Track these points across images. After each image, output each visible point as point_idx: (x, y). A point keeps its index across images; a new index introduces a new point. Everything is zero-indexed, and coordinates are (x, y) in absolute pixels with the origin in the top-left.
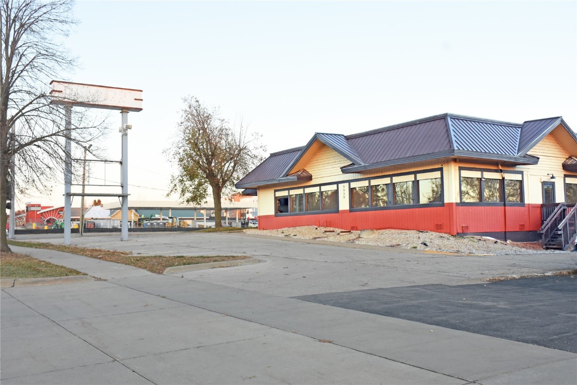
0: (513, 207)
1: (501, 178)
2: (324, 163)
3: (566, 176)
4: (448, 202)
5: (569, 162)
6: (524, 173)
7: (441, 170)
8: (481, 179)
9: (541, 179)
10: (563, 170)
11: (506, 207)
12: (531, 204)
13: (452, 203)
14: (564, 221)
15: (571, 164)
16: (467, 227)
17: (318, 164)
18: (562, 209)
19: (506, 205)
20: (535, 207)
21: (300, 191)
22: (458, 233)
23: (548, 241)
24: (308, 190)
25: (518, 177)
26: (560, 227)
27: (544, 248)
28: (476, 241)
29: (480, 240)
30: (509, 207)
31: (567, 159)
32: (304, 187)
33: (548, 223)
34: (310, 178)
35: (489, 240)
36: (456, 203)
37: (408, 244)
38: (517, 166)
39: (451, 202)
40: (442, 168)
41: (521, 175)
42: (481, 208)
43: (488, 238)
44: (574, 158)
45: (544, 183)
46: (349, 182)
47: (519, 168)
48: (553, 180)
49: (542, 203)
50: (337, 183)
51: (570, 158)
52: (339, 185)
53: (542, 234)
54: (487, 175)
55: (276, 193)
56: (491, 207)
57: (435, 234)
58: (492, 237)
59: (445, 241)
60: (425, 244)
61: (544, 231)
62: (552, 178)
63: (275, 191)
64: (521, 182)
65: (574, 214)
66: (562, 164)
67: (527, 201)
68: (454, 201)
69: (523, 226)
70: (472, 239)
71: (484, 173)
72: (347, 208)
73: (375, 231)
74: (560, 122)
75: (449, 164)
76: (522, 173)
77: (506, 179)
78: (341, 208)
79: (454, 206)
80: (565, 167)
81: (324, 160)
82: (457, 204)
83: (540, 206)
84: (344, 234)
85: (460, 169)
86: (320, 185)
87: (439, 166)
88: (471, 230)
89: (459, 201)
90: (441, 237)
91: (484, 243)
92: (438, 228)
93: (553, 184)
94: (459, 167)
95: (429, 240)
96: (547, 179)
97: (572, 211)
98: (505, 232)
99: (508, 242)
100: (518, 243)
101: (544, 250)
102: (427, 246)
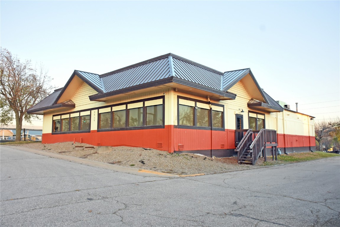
0: (217, 131)
1: (209, 109)
2: (83, 95)
3: (249, 112)
4: (168, 125)
5: (252, 102)
6: (225, 107)
7: (163, 97)
8: (194, 107)
9: (235, 112)
10: (247, 108)
11: (212, 131)
12: (229, 129)
13: (171, 126)
14: (253, 143)
15: (253, 103)
16: (182, 146)
17: (79, 96)
18: (250, 134)
19: (212, 129)
20: (230, 131)
21: (67, 116)
22: (175, 151)
23: (242, 158)
24: (72, 115)
25: (220, 109)
26: (251, 147)
27: (239, 163)
28: (189, 158)
29: (192, 157)
30: (214, 131)
31: (250, 100)
32: (70, 113)
33: (241, 144)
34: (74, 106)
35: (200, 156)
36: (174, 125)
37: (128, 161)
38: (220, 101)
39: (169, 124)
40: (164, 96)
41: (223, 108)
42: (194, 131)
43: (199, 155)
44: (255, 100)
45: (237, 115)
46: (98, 108)
47: (221, 102)
48: (242, 113)
49: (235, 129)
50: (91, 110)
51: (252, 99)
52: (92, 111)
53: (238, 152)
54: (199, 105)
55: (54, 117)
56: (201, 130)
57: (156, 151)
58: (202, 154)
59: (163, 159)
60: (143, 162)
61: (238, 150)
62: (242, 112)
63: (54, 116)
64: (223, 113)
65: (260, 137)
66: (248, 104)
67: (226, 128)
68: (172, 124)
69: (223, 145)
70: (186, 156)
71: (197, 103)
72: (96, 129)
73: (109, 148)
74: (249, 72)
75: (170, 93)
76: (223, 106)
77: (213, 109)
78: (92, 129)
79: (172, 128)
80: (249, 105)
81: (83, 93)
82: (175, 127)
83: (234, 131)
84: (87, 149)
85: (179, 97)
86: (80, 111)
87: (162, 95)
88: (186, 148)
89: (176, 124)
90: (160, 154)
91: (196, 160)
92: (159, 146)
93: (242, 116)
94: (178, 96)
95: (148, 158)
96: (238, 112)
97: (258, 136)
98: (211, 150)
99: (213, 158)
100: (220, 158)
101: (239, 164)
102: (144, 164)
